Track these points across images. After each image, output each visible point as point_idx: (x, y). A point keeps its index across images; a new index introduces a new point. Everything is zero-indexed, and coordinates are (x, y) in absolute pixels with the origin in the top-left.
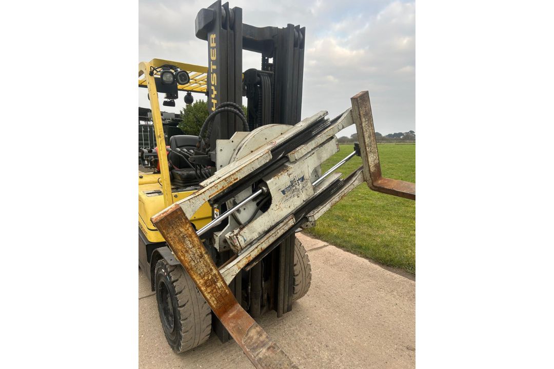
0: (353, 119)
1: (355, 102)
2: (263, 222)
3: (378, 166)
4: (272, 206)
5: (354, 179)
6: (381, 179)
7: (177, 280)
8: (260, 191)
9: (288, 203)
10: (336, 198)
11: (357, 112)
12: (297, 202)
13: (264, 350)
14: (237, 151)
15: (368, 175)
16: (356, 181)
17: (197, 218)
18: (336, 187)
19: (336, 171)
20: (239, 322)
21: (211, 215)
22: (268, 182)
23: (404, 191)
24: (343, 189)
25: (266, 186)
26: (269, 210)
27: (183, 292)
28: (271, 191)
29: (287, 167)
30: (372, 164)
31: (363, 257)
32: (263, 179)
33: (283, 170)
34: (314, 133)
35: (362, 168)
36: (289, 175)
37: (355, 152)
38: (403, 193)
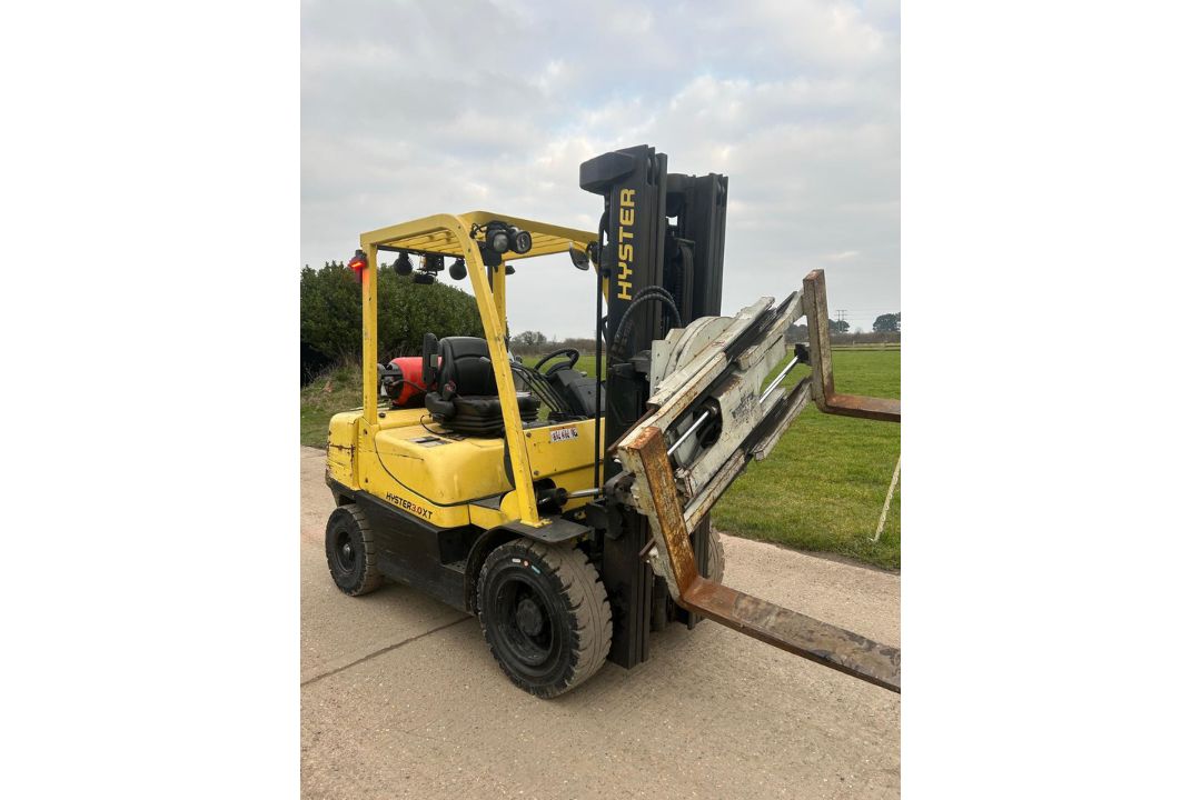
0: (803, 309)
1: (810, 286)
2: (713, 458)
3: (831, 376)
4: (722, 435)
5: (801, 397)
6: (834, 396)
7: (558, 569)
8: (706, 414)
9: (738, 431)
10: (784, 425)
11: (812, 299)
12: (746, 429)
13: (773, 618)
14: (675, 356)
15: (819, 390)
16: (803, 400)
17: (558, 470)
18: (780, 409)
19: (779, 387)
20: (715, 595)
21: (594, 461)
22: (720, 399)
23: (877, 410)
24: (791, 412)
25: (717, 404)
26: (720, 440)
27: (573, 585)
28: (723, 412)
29: (736, 377)
30: (825, 373)
31: (764, 541)
32: (712, 395)
33: (734, 382)
34: (761, 329)
35: (811, 378)
36: (740, 389)
37: (796, 359)
38: (875, 414)
